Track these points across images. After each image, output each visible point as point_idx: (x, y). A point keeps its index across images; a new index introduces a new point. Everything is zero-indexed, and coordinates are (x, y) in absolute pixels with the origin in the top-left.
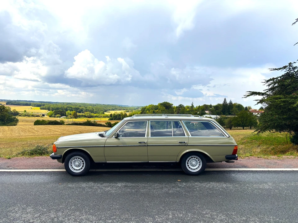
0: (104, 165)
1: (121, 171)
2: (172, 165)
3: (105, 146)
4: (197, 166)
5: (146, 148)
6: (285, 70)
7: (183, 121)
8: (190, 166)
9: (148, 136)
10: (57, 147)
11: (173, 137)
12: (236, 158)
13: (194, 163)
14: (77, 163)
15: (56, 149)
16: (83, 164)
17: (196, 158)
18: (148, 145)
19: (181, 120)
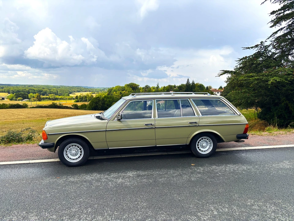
0: (105, 152)
1: (122, 157)
2: (181, 147)
3: (107, 130)
4: (207, 148)
5: (153, 130)
6: (256, 49)
7: (191, 99)
8: (200, 148)
9: (154, 117)
10: (47, 134)
11: (182, 117)
12: (246, 137)
13: (204, 144)
14: (74, 152)
15: (46, 136)
16: (81, 152)
17: (207, 139)
18: (155, 128)
19: (189, 98)
